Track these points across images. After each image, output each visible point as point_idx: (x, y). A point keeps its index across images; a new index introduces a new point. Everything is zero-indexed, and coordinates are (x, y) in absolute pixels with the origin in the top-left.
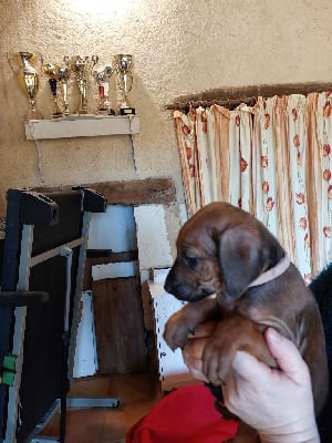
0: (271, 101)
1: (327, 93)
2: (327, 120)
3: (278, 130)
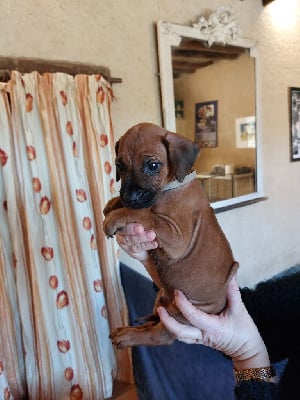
0: (31, 78)
1: (98, 76)
2: (101, 107)
3: (45, 114)
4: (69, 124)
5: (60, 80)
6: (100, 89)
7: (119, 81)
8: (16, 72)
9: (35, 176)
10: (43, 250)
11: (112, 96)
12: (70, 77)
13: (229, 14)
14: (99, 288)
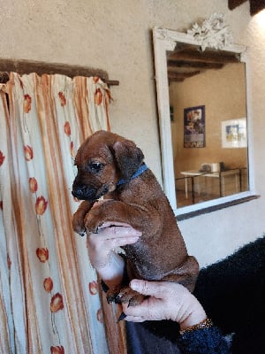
1: (96, 78)
2: (99, 107)
3: (43, 115)
4: (67, 125)
5: (59, 81)
6: (98, 91)
7: (116, 83)
8: (15, 74)
9: (32, 176)
10: (38, 252)
11: (110, 97)
12: (69, 79)
13: (221, 21)
14: (94, 290)
